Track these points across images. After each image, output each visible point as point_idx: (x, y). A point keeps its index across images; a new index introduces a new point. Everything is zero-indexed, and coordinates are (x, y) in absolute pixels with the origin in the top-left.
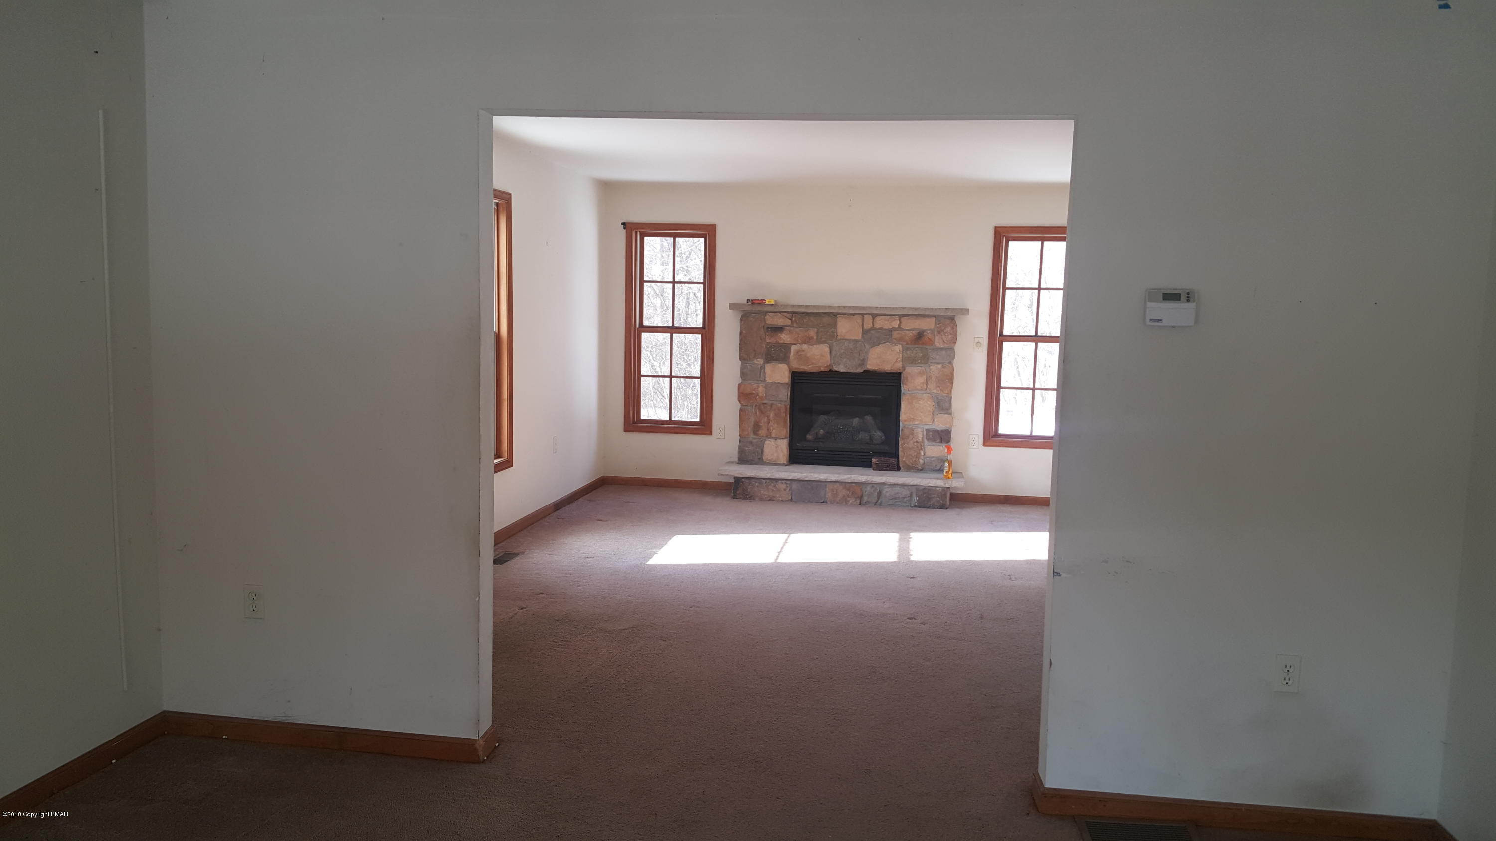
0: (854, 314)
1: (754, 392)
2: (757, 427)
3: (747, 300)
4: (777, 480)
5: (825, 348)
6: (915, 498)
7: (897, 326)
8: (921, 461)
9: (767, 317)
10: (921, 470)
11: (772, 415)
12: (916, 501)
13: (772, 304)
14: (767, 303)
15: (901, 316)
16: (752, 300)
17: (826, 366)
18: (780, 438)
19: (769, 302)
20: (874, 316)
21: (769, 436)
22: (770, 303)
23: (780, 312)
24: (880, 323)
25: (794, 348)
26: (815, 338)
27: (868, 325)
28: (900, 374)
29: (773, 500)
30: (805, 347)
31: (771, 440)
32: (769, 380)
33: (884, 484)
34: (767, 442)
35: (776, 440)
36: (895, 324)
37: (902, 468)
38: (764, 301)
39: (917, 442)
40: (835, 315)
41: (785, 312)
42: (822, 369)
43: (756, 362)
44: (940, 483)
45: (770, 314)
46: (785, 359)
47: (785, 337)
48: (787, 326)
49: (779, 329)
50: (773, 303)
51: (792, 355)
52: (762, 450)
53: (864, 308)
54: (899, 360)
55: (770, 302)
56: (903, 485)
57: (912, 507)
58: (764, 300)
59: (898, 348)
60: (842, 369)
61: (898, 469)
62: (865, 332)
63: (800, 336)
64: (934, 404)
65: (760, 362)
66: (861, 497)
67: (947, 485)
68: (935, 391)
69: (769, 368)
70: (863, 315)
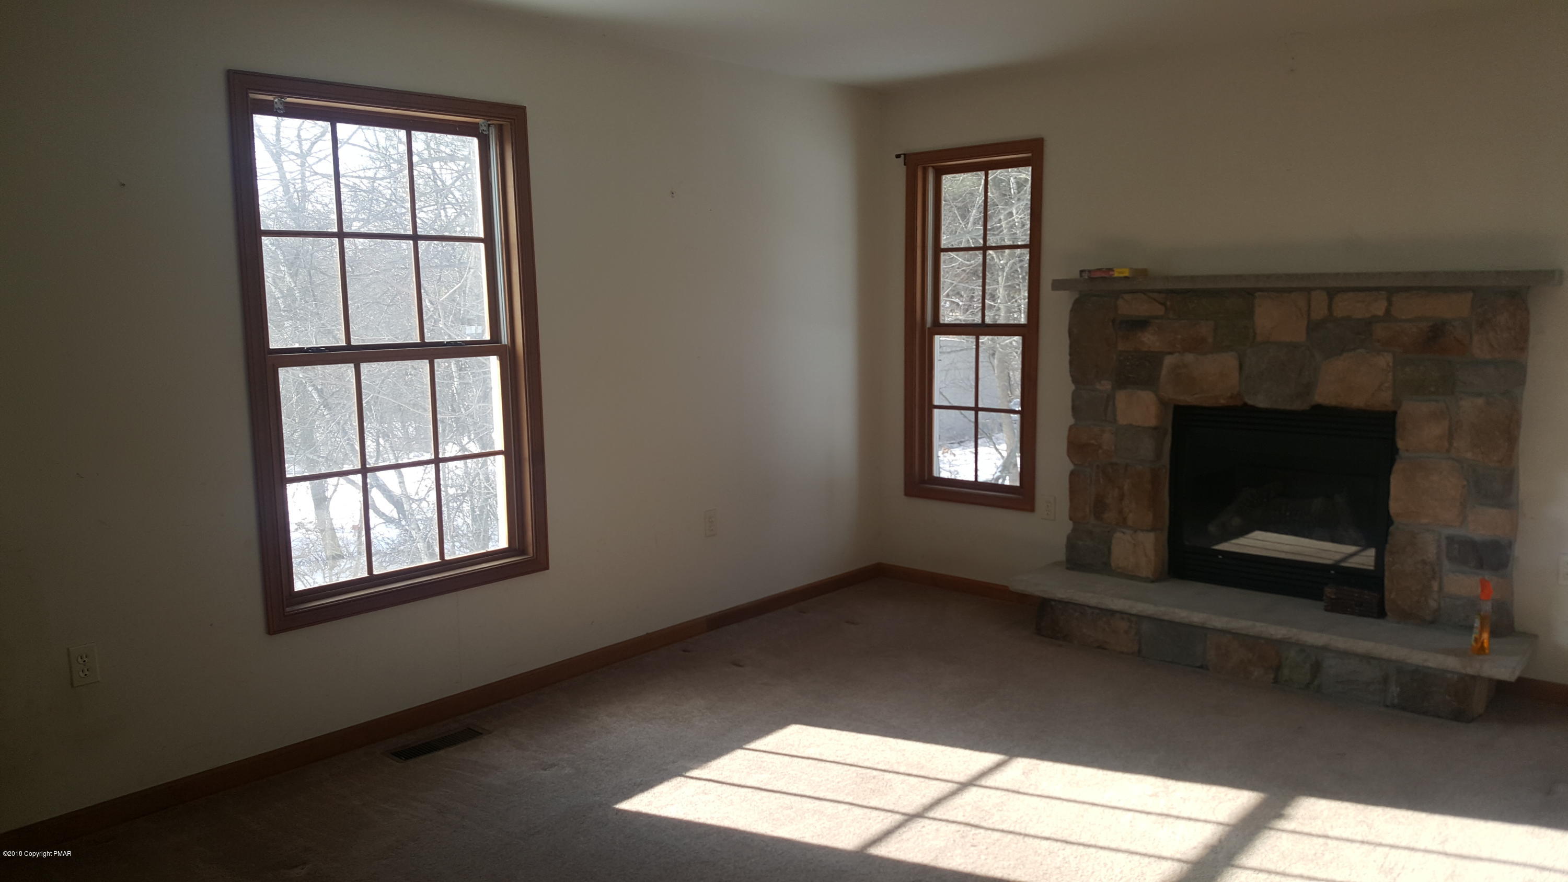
0: (1290, 290)
1: (1093, 442)
2: (1100, 506)
3: (1082, 272)
4: (1113, 612)
5: (1229, 360)
6: (1394, 690)
7: (1381, 313)
8: (1433, 604)
9: (1120, 302)
10: (1432, 622)
11: (1126, 487)
12: (1395, 695)
13: (1126, 277)
14: (1116, 275)
15: (1391, 292)
16: (1090, 271)
17: (1229, 394)
18: (1142, 530)
19: (1120, 273)
20: (1332, 293)
21: (1123, 522)
22: (1122, 275)
23: (1144, 292)
24: (1345, 307)
25: (1168, 361)
26: (1210, 340)
27: (1319, 310)
28: (1395, 413)
29: (1105, 649)
30: (1189, 357)
31: (1124, 530)
32: (1122, 421)
33: (1325, 649)
34: (1118, 535)
35: (1135, 531)
36: (1379, 308)
37: (1389, 613)
38: (1111, 273)
39: (1424, 562)
40: (1250, 293)
41: (1153, 291)
42: (1222, 402)
43: (1098, 387)
44: (1452, 663)
45: (1127, 296)
46: (1150, 382)
47: (1149, 340)
48: (1157, 317)
49: (1140, 324)
50: (1127, 274)
51: (1164, 372)
52: (1109, 549)
53: (1308, 276)
54: (1387, 385)
55: (1122, 273)
56: (1367, 658)
57: (1387, 706)
58: (1111, 270)
59: (1384, 360)
60: (1261, 401)
61: (1380, 613)
62: (1313, 327)
63: (1179, 337)
64: (1465, 483)
65: (1105, 386)
66: (1278, 668)
67: (1470, 671)
68: (1469, 455)
69: (1121, 397)
70: (1309, 290)
